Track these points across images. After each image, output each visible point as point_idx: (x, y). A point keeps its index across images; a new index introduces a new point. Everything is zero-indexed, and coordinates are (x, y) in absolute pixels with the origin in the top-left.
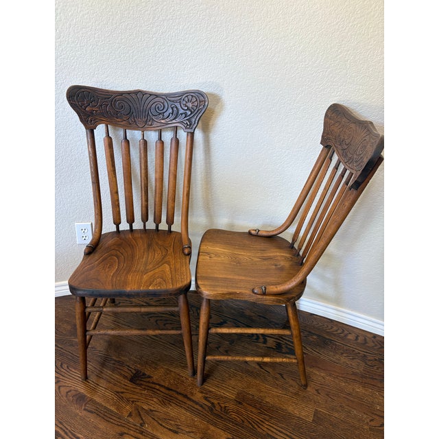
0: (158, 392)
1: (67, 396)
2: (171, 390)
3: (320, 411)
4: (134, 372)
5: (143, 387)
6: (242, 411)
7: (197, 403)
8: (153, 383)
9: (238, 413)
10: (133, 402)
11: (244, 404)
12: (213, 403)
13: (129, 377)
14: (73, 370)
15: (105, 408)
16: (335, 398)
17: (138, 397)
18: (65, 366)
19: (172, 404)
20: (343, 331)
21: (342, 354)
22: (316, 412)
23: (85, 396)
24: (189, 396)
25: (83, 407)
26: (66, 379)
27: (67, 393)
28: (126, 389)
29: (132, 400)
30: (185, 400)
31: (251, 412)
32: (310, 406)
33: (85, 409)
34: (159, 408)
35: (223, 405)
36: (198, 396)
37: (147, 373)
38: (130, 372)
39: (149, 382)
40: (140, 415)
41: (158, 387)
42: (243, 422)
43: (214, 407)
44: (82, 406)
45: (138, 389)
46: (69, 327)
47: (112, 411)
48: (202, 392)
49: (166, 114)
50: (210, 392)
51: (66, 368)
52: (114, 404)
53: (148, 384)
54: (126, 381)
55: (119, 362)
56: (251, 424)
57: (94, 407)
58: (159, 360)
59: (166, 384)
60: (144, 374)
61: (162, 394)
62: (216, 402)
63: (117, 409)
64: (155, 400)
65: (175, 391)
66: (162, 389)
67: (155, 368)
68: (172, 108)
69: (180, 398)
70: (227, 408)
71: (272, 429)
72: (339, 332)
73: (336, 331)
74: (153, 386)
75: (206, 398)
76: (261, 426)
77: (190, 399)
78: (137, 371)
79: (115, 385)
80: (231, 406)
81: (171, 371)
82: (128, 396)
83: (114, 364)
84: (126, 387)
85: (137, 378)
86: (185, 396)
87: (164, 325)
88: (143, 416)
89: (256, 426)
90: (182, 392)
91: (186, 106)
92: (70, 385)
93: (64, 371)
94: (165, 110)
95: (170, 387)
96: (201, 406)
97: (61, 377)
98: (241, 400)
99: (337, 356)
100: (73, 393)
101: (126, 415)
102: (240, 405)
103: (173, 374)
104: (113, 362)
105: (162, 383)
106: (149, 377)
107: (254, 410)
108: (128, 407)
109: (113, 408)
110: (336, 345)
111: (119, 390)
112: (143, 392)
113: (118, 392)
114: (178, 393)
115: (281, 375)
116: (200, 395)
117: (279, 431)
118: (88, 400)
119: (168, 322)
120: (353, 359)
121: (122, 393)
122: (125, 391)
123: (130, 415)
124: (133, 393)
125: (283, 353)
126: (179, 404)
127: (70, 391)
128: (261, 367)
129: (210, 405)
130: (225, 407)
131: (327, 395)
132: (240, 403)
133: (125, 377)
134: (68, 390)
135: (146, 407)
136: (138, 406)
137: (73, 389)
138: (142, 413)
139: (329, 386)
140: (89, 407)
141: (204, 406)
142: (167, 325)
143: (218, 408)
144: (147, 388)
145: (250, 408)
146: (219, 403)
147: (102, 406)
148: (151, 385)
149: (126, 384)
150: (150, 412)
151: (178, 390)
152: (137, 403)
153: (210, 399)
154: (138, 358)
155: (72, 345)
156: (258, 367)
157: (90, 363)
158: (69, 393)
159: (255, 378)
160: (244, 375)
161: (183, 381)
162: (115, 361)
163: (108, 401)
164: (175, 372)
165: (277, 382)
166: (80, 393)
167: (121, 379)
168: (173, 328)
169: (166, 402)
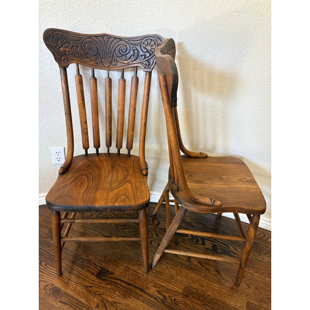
0: (120, 286)
1: (45, 290)
2: (131, 285)
3: (252, 303)
4: (100, 269)
5: (107, 282)
6: (189, 302)
7: (152, 296)
8: (115, 279)
9: (185, 304)
10: (99, 295)
11: (190, 297)
12: (164, 297)
13: (96, 273)
14: (50, 267)
15: (77, 300)
16: (262, 291)
17: (102, 291)
19: (132, 297)
20: (265, 235)
21: (265, 254)
22: (248, 304)
23: (60, 289)
24: (145, 290)
25: (59, 299)
27: (45, 287)
28: (94, 284)
29: (98, 293)
30: (142, 293)
31: (196, 303)
32: (243, 298)
33: (60, 301)
34: (121, 300)
35: (173, 298)
36: (152, 290)
37: (111, 270)
38: (96, 269)
39: (112, 278)
40: (105, 306)
41: (119, 282)
43: (166, 299)
44: (57, 298)
45: (103, 284)
46: (46, 231)
47: (82, 303)
48: (155, 287)
49: (128, 56)
50: (162, 286)
51: (44, 266)
52: (84, 297)
53: (111, 280)
54: (93, 276)
55: (87, 260)
57: (67, 300)
58: (120, 259)
59: (126, 280)
60: (108, 271)
61: (123, 288)
62: (167, 295)
63: (87, 301)
64: (117, 293)
65: (133, 286)
66: (123, 284)
67: (117, 266)
68: (134, 51)
69: (138, 291)
70: (177, 300)
72: (261, 236)
73: (259, 235)
74: (116, 281)
75: (159, 292)
77: (146, 293)
78: (102, 268)
79: (84, 280)
80: (179, 298)
81: (129, 268)
82: (96, 289)
83: (83, 262)
84: (94, 282)
85: (102, 274)
86: (142, 290)
87: (123, 229)
88: (108, 307)
90: (139, 286)
91: (145, 49)
92: (48, 280)
93: (43, 268)
94: (127, 52)
95: (129, 282)
96: (155, 299)
98: (188, 293)
99: (262, 256)
100: (51, 287)
101: (94, 306)
102: (187, 298)
103: (131, 271)
105: (122, 278)
106: (112, 273)
107: (198, 302)
108: (95, 300)
109: (82, 300)
110: (260, 247)
111: (88, 284)
112: (107, 286)
113: (87, 287)
114: (136, 287)
115: (218, 272)
116: (154, 289)
118: (62, 293)
119: (126, 227)
121: (91, 287)
122: (93, 285)
123: (97, 306)
124: (99, 287)
125: (219, 253)
126: (137, 297)
127: (48, 285)
128: (202, 265)
129: (162, 298)
130: (175, 299)
131: (256, 289)
132: (187, 296)
133: (92, 274)
134: (46, 285)
135: (110, 299)
136: (104, 298)
137: (49, 283)
138: (107, 305)
139: (256, 281)
140: (64, 299)
141: (158, 299)
142: (125, 230)
143: (169, 300)
144: (110, 282)
145: (195, 300)
146: (169, 296)
147: (74, 298)
148: (113, 280)
149: (93, 279)
150: (114, 304)
151: (136, 285)
152: (103, 296)
153: (162, 293)
154: (102, 258)
155: (49, 246)
156: (199, 265)
157: (64, 262)
158: (47, 287)
159: (198, 275)
160: (189, 272)
161: (139, 277)
162: (84, 259)
163: (79, 294)
164: (133, 270)
165: (216, 278)
166: (56, 287)
167: (89, 274)
168: (130, 232)
169: (127, 295)
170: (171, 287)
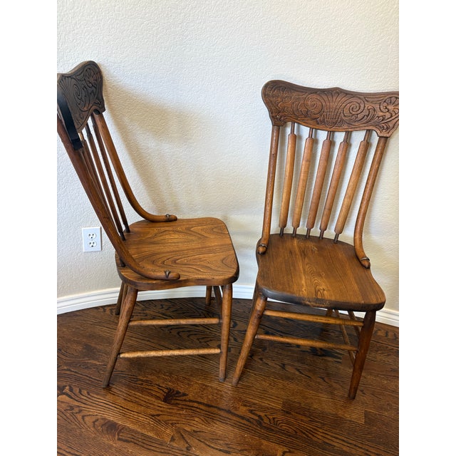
0: (198, 410)
1: (94, 427)
2: (212, 406)
3: (370, 412)
4: (166, 391)
5: (180, 406)
6: (292, 420)
7: (243, 418)
8: (190, 401)
9: (288, 423)
10: (172, 424)
11: (293, 413)
12: (259, 416)
13: (162, 397)
14: (96, 396)
15: (143, 434)
16: (381, 397)
17: (176, 419)
18: (85, 392)
19: (218, 423)
21: (377, 351)
22: (366, 414)
23: (116, 424)
24: (233, 411)
25: (117, 437)
26: (88, 407)
27: (94, 422)
28: (161, 411)
29: (171, 422)
30: (229, 416)
31: (302, 421)
32: (359, 408)
33: (119, 439)
34: (203, 427)
35: (271, 417)
36: (242, 410)
37: (182, 391)
38: (161, 392)
39: (185, 400)
40: (184, 438)
41: (196, 405)
42: (296, 432)
43: (262, 420)
44: (114, 436)
45: (175, 410)
46: (80, 348)
47: (149, 437)
48: (245, 406)
50: (254, 404)
51: (87, 395)
52: (153, 430)
53: (184, 403)
54: (159, 401)
55: (147, 381)
56: (304, 433)
57: (129, 436)
58: (191, 375)
59: (205, 401)
60: (178, 392)
61: (203, 412)
62: (262, 414)
63: (157, 434)
64: (196, 419)
65: (216, 407)
66: (202, 407)
67: (189, 384)
69: (223, 414)
70: (276, 420)
71: (327, 436)
74: (191, 404)
75: (251, 411)
76: (315, 435)
77: (234, 415)
78: (170, 390)
79: (148, 407)
80: (279, 417)
81: (206, 386)
82: (166, 418)
84: (162, 409)
85: (170, 397)
86: (229, 412)
87: (188, 336)
88: (187, 439)
89: (310, 435)
90: (225, 407)
92: (96, 414)
93: (85, 398)
95: (209, 403)
96: (248, 420)
97: (83, 405)
98: (288, 409)
100: (101, 422)
101: (168, 440)
102: (288, 415)
103: (210, 389)
104: (140, 382)
105: (199, 400)
106: (184, 395)
107: (304, 418)
108: (168, 431)
109: (150, 434)
111: (154, 413)
112: (181, 412)
113: (153, 416)
114: (219, 409)
115: (323, 378)
116: (244, 408)
117: (334, 437)
118: (120, 428)
119: (191, 333)
120: (388, 355)
121: (158, 415)
122: (161, 413)
123: (173, 439)
124: (170, 414)
125: (319, 356)
126: (224, 421)
127: (97, 420)
128: (301, 373)
129: (257, 418)
130: (274, 419)
131: (373, 395)
132: (287, 412)
133: (158, 398)
134: (94, 420)
135: (188, 429)
136: (179, 428)
137: (99, 417)
138: (185, 436)
139: (371, 385)
140: (124, 436)
141: (251, 420)
142: (191, 337)
143: (266, 421)
144: (184, 407)
145: (300, 417)
146: (266, 415)
147: (138, 433)
148: (188, 403)
149: (160, 405)
150: (195, 434)
151: (220, 406)
152: (177, 425)
153: (256, 412)
154: (167, 376)
155: (87, 368)
156: (297, 373)
157: (114, 386)
158: (96, 423)
159: (297, 385)
160: (286, 383)
161: (222, 396)
162: (142, 380)
163: (143, 426)
164: (211, 387)
165: (321, 387)
166: (109, 421)
167: (153, 399)
168: (198, 339)
169: (209, 420)
170: (266, 404)
